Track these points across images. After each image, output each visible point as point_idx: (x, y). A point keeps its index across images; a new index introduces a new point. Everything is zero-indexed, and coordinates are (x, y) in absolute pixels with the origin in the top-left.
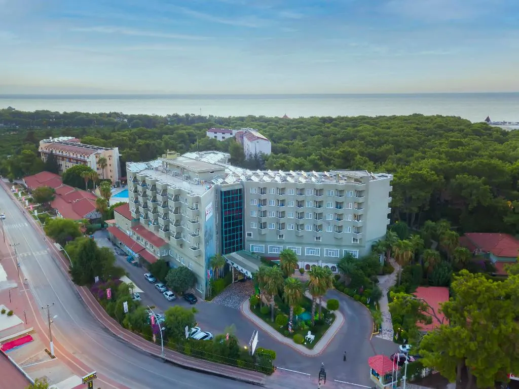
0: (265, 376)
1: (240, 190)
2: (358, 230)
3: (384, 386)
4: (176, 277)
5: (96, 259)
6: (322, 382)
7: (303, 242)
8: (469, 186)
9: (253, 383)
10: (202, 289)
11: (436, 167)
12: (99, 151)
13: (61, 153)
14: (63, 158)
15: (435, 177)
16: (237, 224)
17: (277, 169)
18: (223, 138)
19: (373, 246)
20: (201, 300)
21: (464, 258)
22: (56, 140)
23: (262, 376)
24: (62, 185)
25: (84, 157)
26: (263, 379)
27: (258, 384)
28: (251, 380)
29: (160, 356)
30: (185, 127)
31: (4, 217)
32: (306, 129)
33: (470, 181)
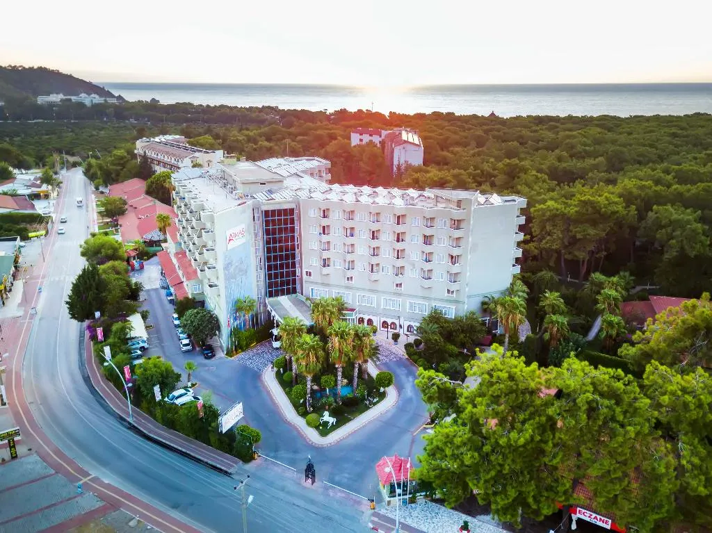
0: (241, 462)
1: (292, 211)
2: (454, 278)
3: (389, 499)
4: (189, 322)
5: (97, 289)
6: (310, 481)
7: (380, 289)
8: (671, 222)
9: (220, 470)
10: (223, 339)
11: (630, 193)
12: (197, 154)
13: (156, 156)
14: (159, 162)
15: (620, 208)
16: (287, 257)
17: (408, 186)
18: (361, 140)
19: (483, 303)
20: (221, 354)
21: (614, 333)
22: (157, 139)
23: (236, 463)
24: (143, 196)
25: (178, 161)
26: (235, 466)
27: (226, 473)
28: (218, 466)
29: (128, 419)
30: (330, 126)
31: (63, 232)
32: (501, 133)
33: (675, 216)
